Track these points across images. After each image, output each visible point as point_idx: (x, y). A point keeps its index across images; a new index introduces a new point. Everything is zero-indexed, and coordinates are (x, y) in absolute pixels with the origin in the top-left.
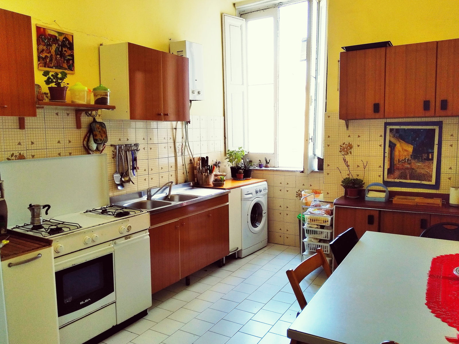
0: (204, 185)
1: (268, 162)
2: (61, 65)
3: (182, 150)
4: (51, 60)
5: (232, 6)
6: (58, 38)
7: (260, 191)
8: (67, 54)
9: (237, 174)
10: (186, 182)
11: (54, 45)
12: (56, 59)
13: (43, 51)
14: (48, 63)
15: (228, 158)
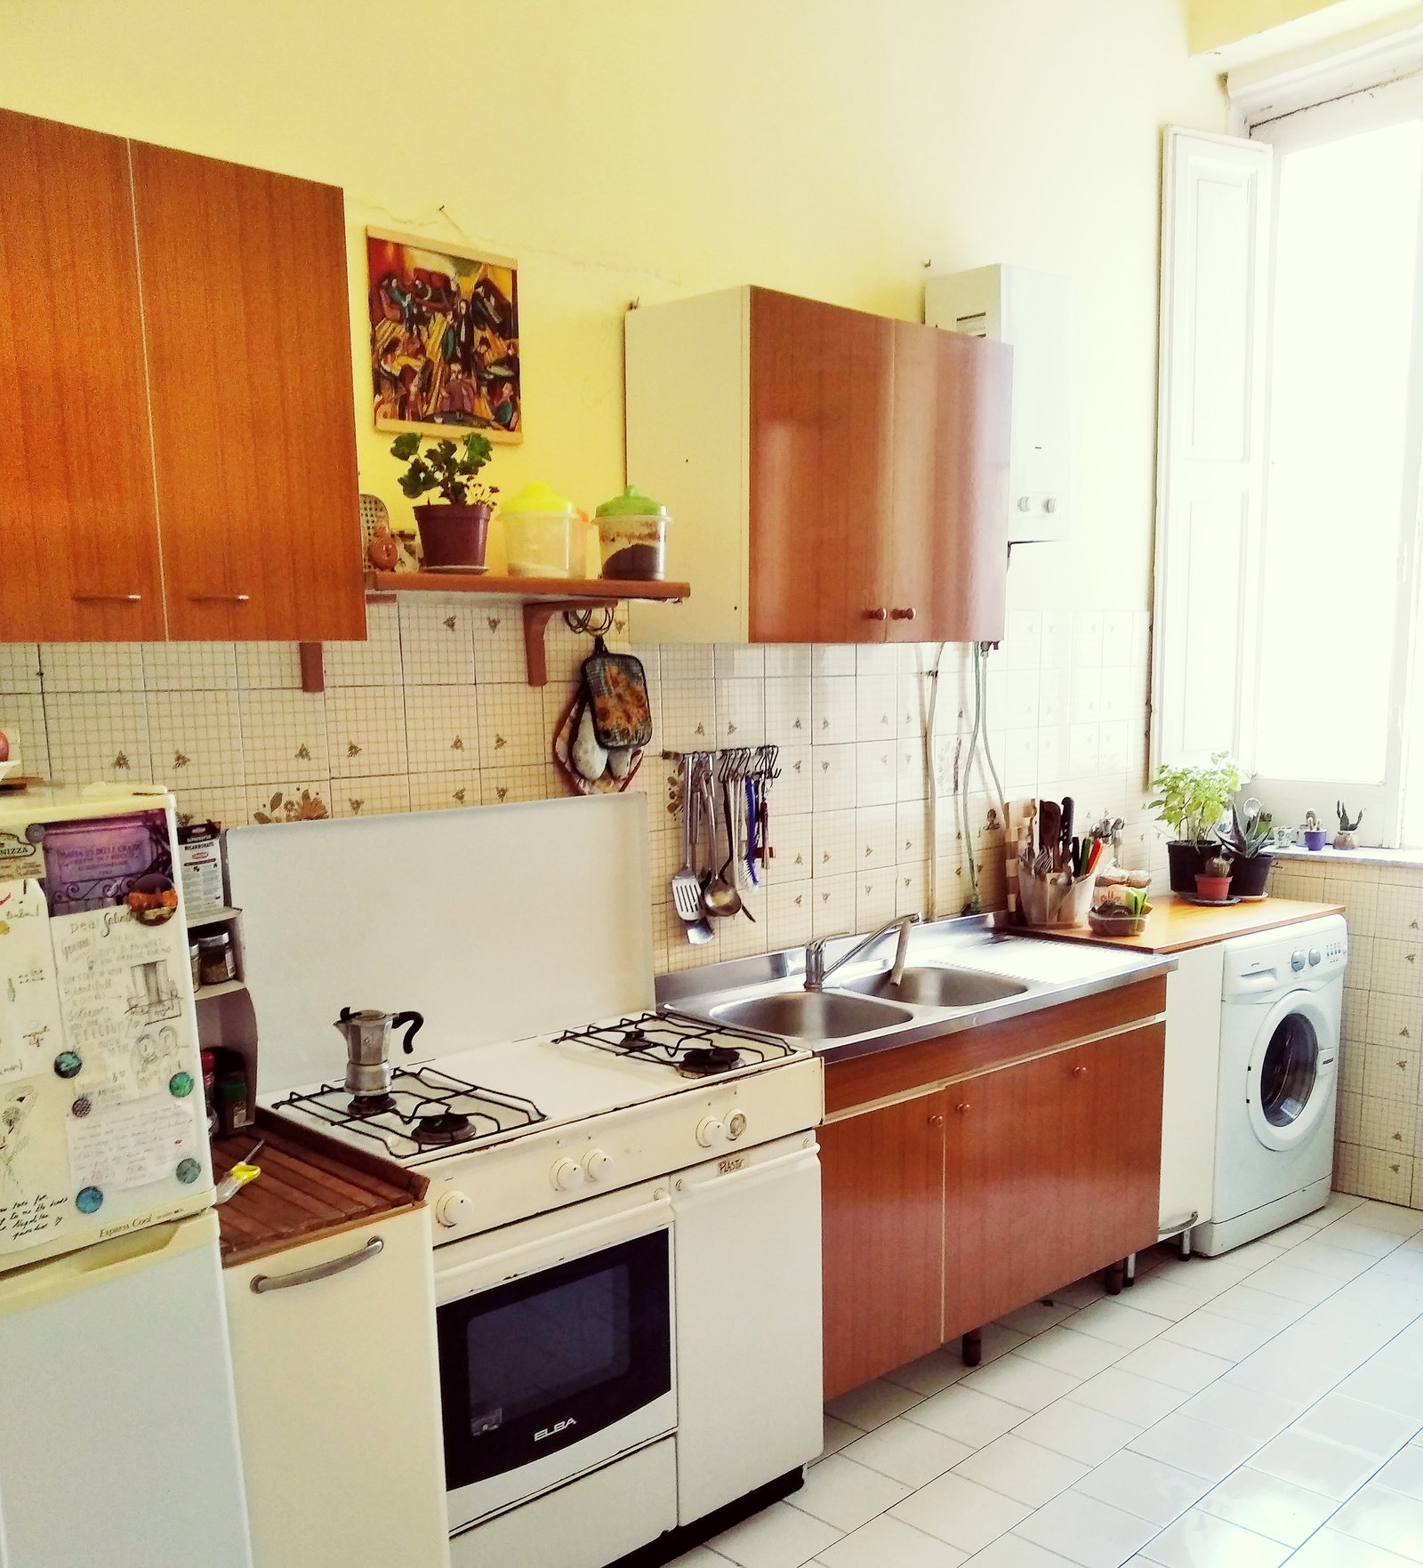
0: (1053, 927)
1: (1352, 821)
2: (468, 409)
3: (956, 768)
4: (426, 387)
5: (1212, 87)
6: (453, 288)
7: (1314, 961)
8: (490, 357)
9: (1197, 877)
10: (967, 910)
11: (439, 316)
12: (448, 381)
13: (393, 344)
14: (412, 398)
15: (1159, 803)
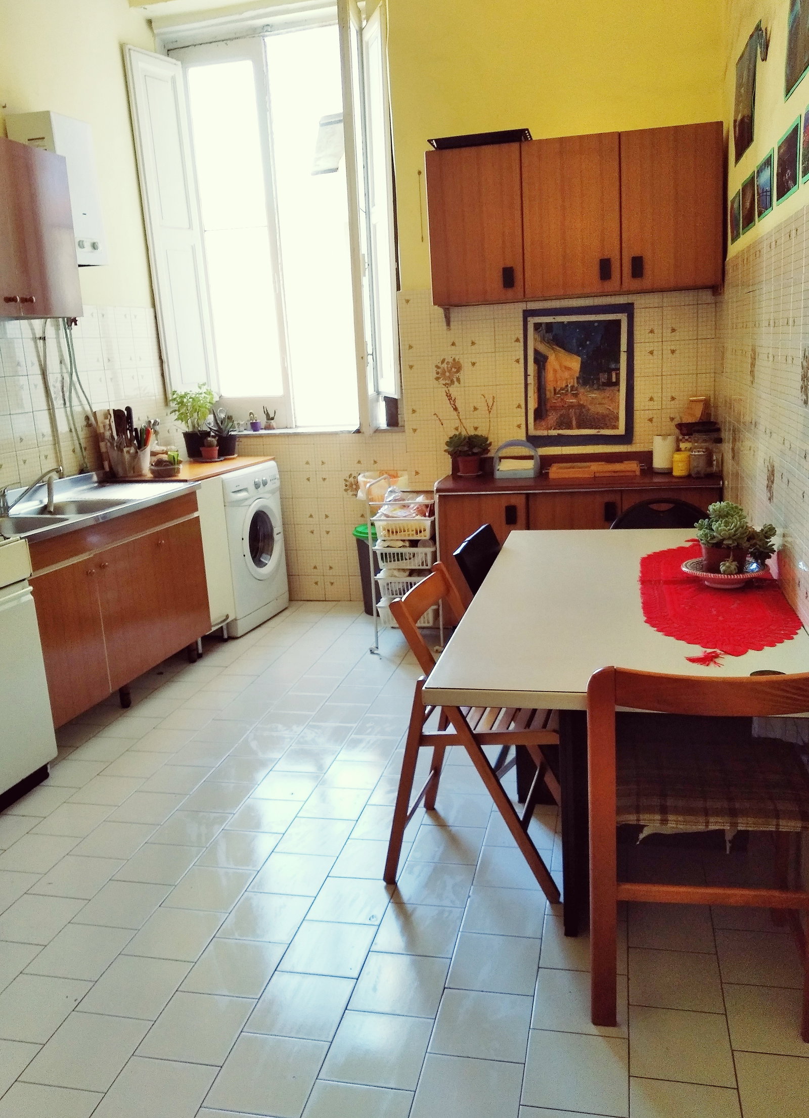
0: (133, 477)
1: (272, 415)
3: (63, 392)
5: (144, 26)
7: (265, 484)
9: (201, 449)
10: (81, 471)
15: (175, 411)
